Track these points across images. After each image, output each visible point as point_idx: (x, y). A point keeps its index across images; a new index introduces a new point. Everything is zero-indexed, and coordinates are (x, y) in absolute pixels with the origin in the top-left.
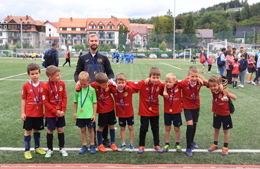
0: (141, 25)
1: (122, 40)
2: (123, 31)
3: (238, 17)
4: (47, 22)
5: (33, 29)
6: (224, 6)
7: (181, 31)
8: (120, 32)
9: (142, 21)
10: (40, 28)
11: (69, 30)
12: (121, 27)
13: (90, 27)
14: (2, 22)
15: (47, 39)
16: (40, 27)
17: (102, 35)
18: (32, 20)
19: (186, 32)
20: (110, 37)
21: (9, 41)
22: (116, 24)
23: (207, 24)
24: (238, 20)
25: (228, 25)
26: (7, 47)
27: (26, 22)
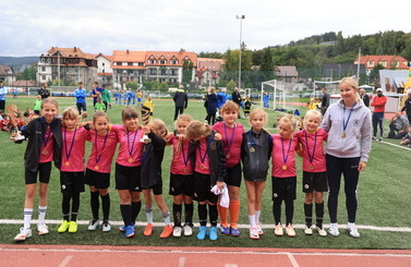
0: (215, 60)
1: (187, 77)
2: (188, 67)
3: (330, 53)
4: (100, 55)
5: (82, 64)
6: (317, 39)
7: (258, 67)
8: (184, 68)
9: (216, 56)
10: (91, 63)
11: (125, 64)
12: (186, 62)
13: (149, 62)
14: (46, 54)
15: (99, 75)
16: (91, 60)
17: (163, 72)
18: (81, 52)
19: (263, 69)
20: (173, 74)
21: (53, 78)
22: (181, 59)
23: (292, 60)
24: (330, 56)
25: (317, 62)
26: (50, 84)
27: (73, 55)
